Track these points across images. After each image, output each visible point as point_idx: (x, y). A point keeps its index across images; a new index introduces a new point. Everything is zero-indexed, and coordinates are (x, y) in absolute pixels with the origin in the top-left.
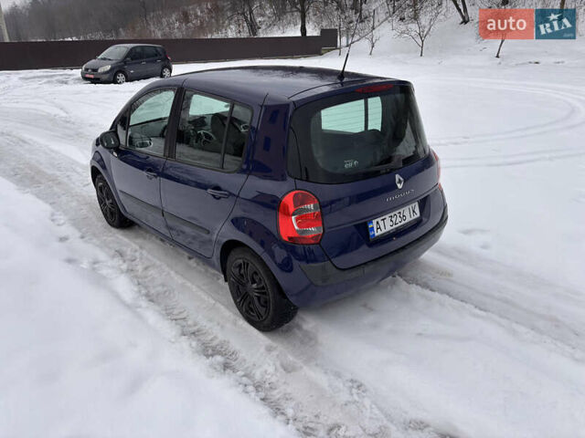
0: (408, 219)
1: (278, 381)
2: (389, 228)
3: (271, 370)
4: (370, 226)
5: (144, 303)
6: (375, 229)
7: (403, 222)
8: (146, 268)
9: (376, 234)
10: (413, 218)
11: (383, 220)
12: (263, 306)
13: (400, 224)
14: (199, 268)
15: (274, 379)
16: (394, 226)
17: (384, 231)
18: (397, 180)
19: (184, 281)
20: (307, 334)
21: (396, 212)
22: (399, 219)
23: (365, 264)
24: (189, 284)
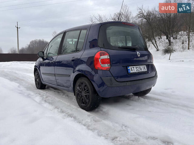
0: (143, 70)
1: (91, 124)
2: (135, 71)
3: (89, 121)
4: (128, 68)
5: (43, 102)
6: (130, 70)
7: (141, 71)
8: (47, 97)
9: (131, 72)
10: (144, 70)
11: (133, 67)
12: (88, 99)
13: (139, 71)
14: (66, 97)
15: (90, 124)
16: (137, 71)
17: (133, 72)
18: (138, 53)
19: (60, 100)
20: (104, 112)
21: (138, 66)
22: (139, 69)
23: (127, 81)
24: (61, 100)
